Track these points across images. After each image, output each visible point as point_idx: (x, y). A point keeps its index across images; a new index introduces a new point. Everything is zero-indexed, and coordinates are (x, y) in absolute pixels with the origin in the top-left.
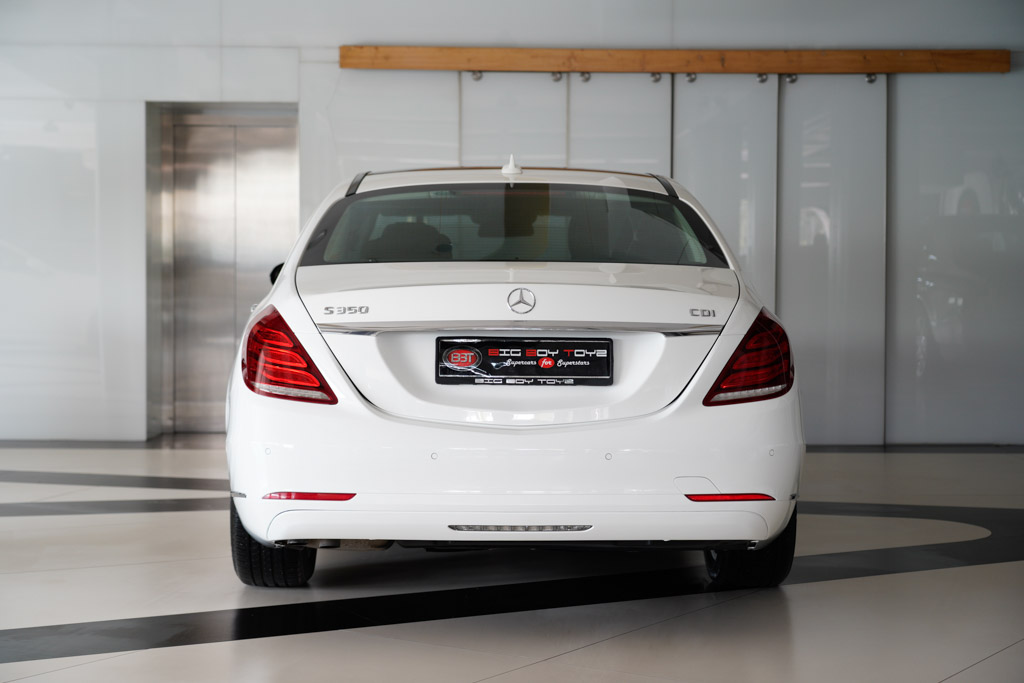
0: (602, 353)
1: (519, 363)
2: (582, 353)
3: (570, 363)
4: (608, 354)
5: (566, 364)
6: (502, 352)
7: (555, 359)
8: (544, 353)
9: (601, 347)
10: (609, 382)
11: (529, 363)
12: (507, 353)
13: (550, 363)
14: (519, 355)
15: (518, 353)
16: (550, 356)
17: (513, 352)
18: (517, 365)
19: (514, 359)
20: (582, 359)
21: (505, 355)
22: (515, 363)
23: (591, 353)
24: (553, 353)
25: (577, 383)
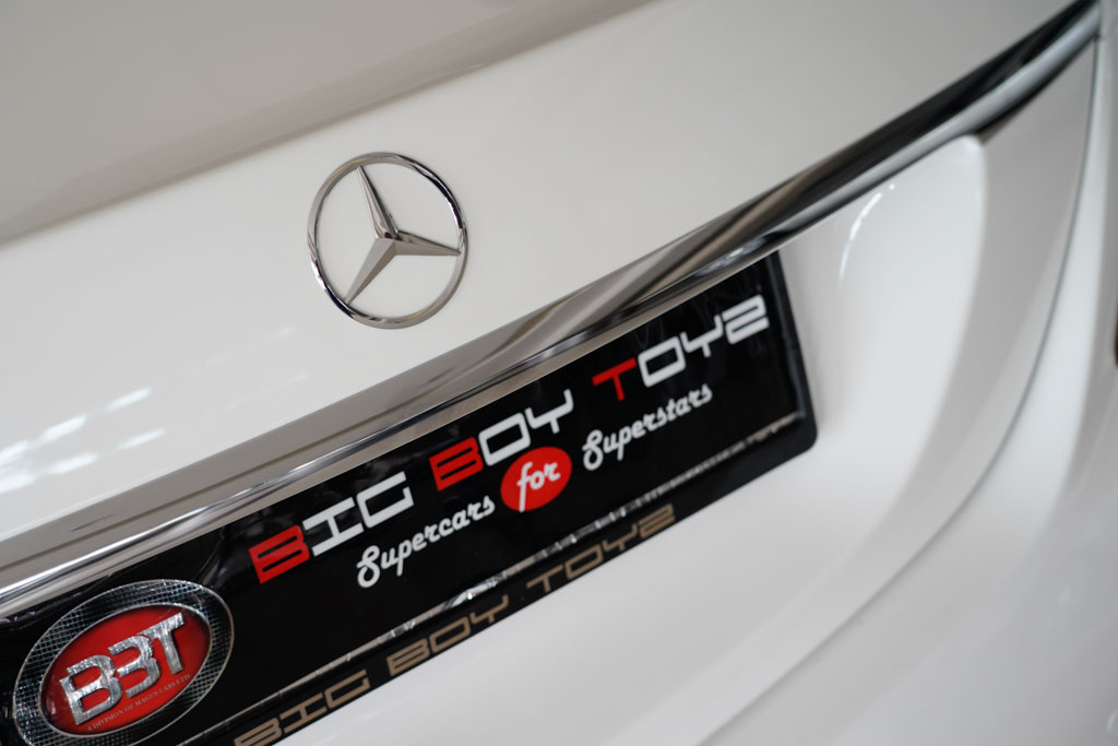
0: (746, 320)
1: (417, 543)
2: (670, 357)
3: (636, 430)
4: (771, 313)
5: (618, 444)
6: (323, 532)
7: (567, 440)
8: (513, 434)
9: (732, 292)
10: (801, 436)
11: (460, 521)
12: (345, 521)
13: (550, 472)
14: (407, 502)
15: (393, 495)
16: (541, 436)
17: (376, 505)
18: (413, 560)
19: (386, 536)
20: (677, 387)
21: (338, 538)
22: (396, 559)
23: (703, 342)
24: (551, 418)
25: (688, 502)
